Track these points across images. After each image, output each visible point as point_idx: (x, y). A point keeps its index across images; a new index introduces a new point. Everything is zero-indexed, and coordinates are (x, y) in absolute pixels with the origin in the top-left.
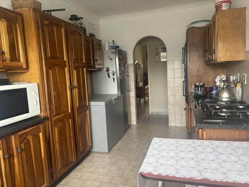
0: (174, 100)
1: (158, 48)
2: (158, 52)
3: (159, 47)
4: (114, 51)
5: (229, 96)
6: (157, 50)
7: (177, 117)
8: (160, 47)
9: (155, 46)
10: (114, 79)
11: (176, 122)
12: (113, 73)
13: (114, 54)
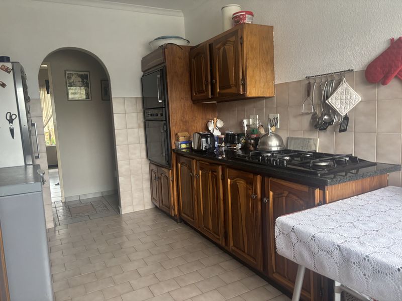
0: (128, 167)
1: (73, 75)
2: (73, 82)
3: (73, 73)
4: (11, 68)
5: (279, 144)
6: (69, 78)
7: (136, 195)
8: (76, 73)
9: (65, 71)
10: (12, 131)
11: (134, 204)
12: (11, 117)
13: (9, 73)
